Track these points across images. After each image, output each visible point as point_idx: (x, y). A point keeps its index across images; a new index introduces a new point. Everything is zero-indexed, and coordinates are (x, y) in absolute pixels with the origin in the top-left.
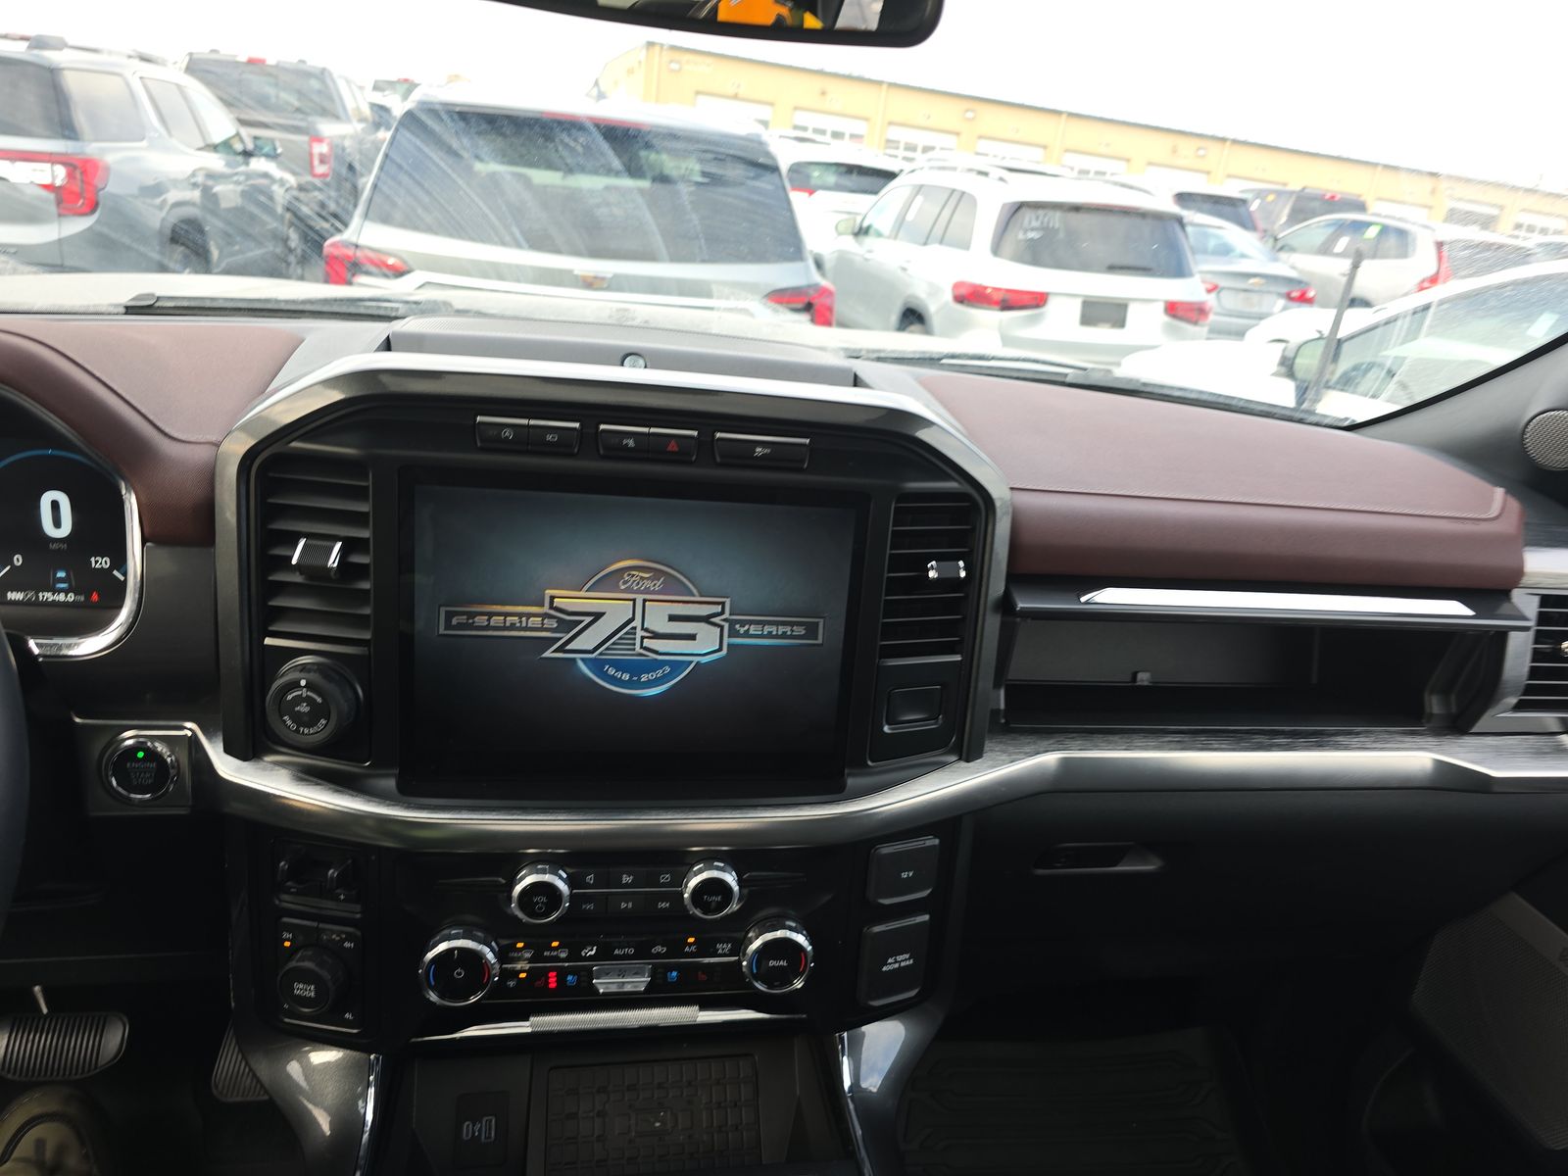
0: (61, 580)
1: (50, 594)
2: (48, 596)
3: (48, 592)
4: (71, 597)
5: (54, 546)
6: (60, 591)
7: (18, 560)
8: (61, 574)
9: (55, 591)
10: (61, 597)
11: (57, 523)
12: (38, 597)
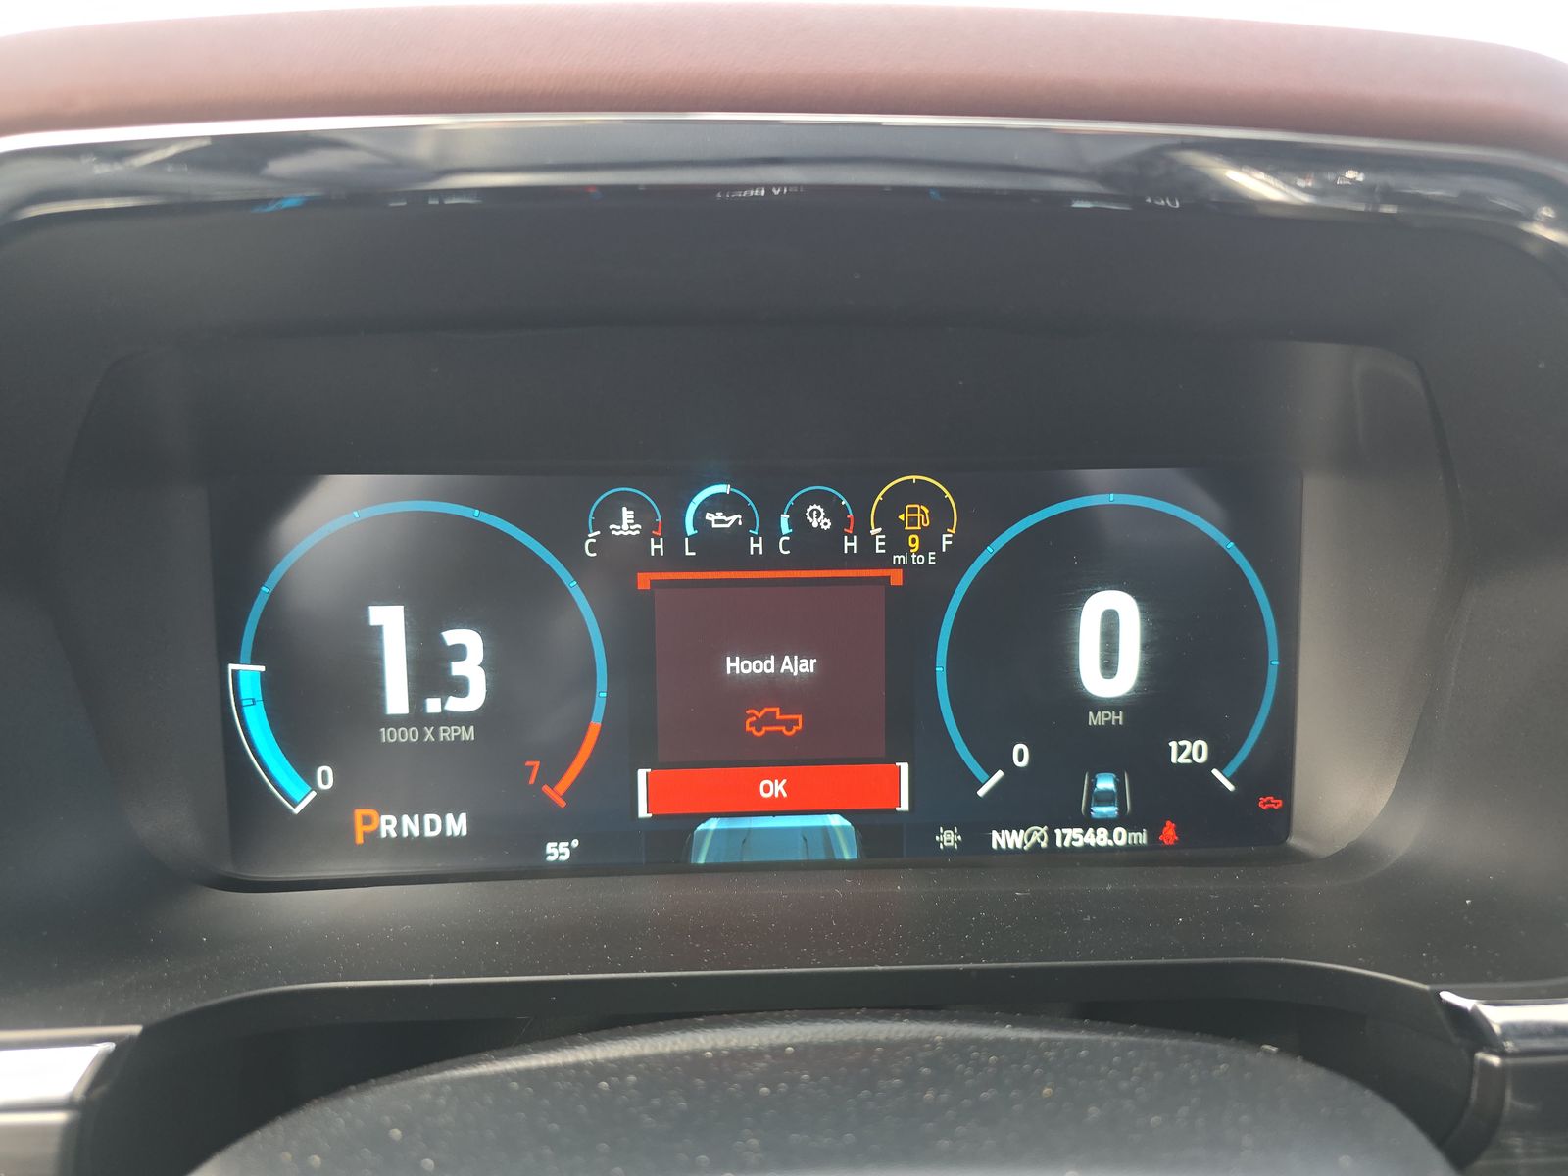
0: (1105, 798)
1: (1076, 832)
2: (1073, 837)
3: (1072, 827)
4: (1122, 837)
5: (1096, 719)
6: (1096, 824)
7: (1021, 753)
8: (1106, 783)
9: (1088, 823)
10: (1100, 838)
11: (1109, 667)
12: (1052, 837)
